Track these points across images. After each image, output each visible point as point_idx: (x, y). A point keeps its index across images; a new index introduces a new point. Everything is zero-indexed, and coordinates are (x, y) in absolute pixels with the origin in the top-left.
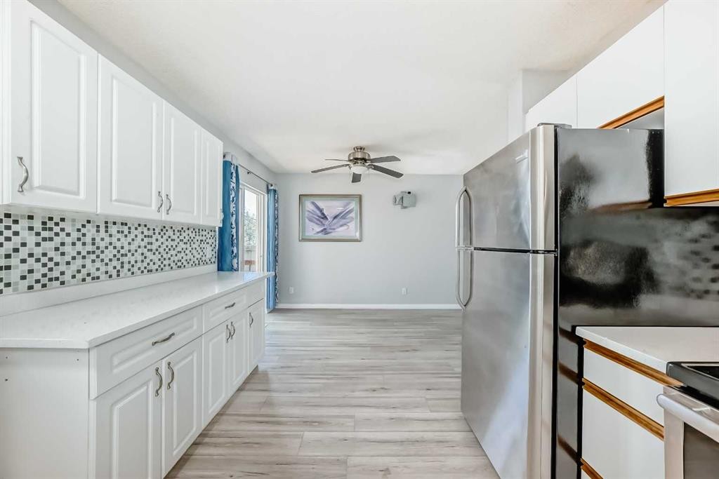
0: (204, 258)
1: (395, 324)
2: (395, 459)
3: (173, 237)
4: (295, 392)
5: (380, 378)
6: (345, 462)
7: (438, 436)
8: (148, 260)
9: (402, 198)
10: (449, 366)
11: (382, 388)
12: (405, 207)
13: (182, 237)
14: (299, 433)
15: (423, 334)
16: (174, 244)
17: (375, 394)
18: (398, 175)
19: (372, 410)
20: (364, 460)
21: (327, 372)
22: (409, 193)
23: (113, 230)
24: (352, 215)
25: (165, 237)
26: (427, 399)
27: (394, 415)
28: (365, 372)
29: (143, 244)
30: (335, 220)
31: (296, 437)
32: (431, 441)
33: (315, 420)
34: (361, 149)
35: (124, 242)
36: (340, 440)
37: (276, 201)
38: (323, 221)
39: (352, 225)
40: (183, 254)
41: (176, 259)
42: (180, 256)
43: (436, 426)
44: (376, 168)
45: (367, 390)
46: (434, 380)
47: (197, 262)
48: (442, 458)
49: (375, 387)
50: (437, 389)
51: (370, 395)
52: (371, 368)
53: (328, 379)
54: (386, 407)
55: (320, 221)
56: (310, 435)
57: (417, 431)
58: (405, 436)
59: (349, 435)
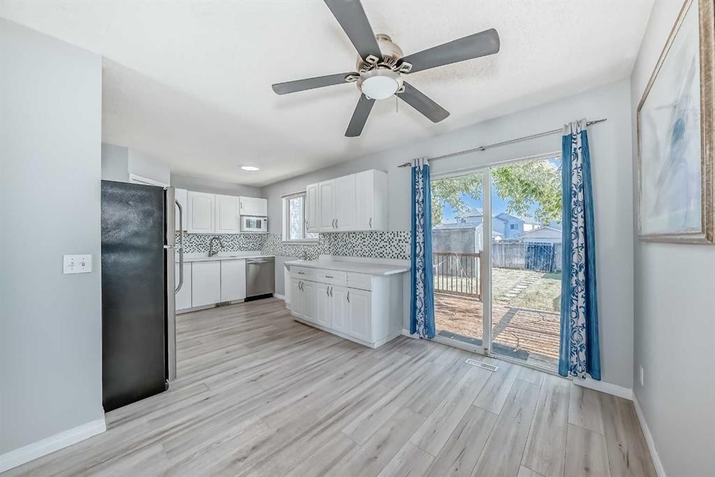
0: (402, 254)
3: (376, 238)
8: (363, 251)
13: (382, 238)
16: (377, 242)
23: (351, 235)
25: (372, 238)
29: (361, 242)
35: (355, 240)
40: (383, 249)
41: (379, 251)
42: (381, 250)
47: (396, 256)
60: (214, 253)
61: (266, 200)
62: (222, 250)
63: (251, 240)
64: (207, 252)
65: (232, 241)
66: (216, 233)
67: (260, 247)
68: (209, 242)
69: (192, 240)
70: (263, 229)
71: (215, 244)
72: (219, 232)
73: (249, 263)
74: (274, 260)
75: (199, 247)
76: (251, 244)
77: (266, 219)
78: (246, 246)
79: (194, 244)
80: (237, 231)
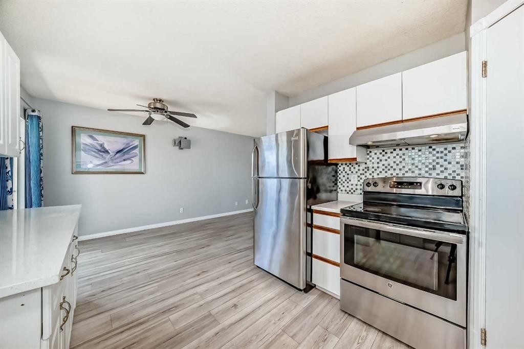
1: (183, 234)
2: (235, 299)
4: (135, 301)
5: (197, 267)
6: (210, 314)
7: (249, 279)
9: (180, 141)
10: (232, 248)
11: (203, 272)
12: (182, 149)
14: (166, 319)
15: (206, 236)
17: (201, 277)
18: (186, 126)
19: (205, 285)
20: (220, 308)
21: (152, 279)
22: (186, 138)
24: (137, 151)
26: (233, 267)
27: (221, 281)
28: (184, 268)
30: (118, 155)
31: (166, 322)
32: (247, 283)
33: (171, 307)
34: (160, 101)
36: (198, 307)
37: (40, 129)
38: (104, 155)
39: (136, 160)
43: (245, 276)
44: (171, 118)
45: (194, 277)
46: (229, 258)
48: (256, 287)
49: (198, 273)
50: (235, 261)
51: (198, 279)
52: (186, 264)
53: (157, 282)
54: (213, 280)
55: (100, 155)
56: (173, 317)
57: (237, 283)
58: (233, 288)
59: (202, 302)
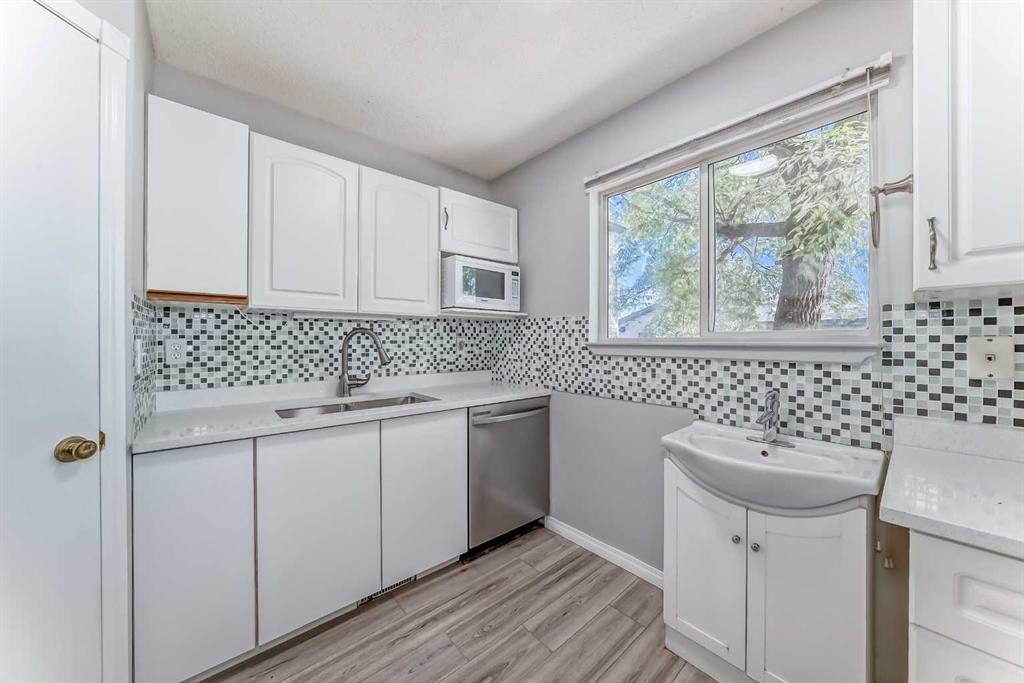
60: (357, 383)
61: (514, 211)
62: (383, 371)
63: (464, 339)
64: (332, 381)
65: (412, 339)
66: (364, 309)
67: (488, 362)
68: (338, 345)
69: (280, 337)
70: (508, 305)
71: (360, 351)
72: (372, 306)
73: (477, 422)
74: (546, 407)
75: (305, 361)
76: (464, 353)
77: (517, 269)
78: (451, 358)
79: (285, 352)
80: (430, 308)
